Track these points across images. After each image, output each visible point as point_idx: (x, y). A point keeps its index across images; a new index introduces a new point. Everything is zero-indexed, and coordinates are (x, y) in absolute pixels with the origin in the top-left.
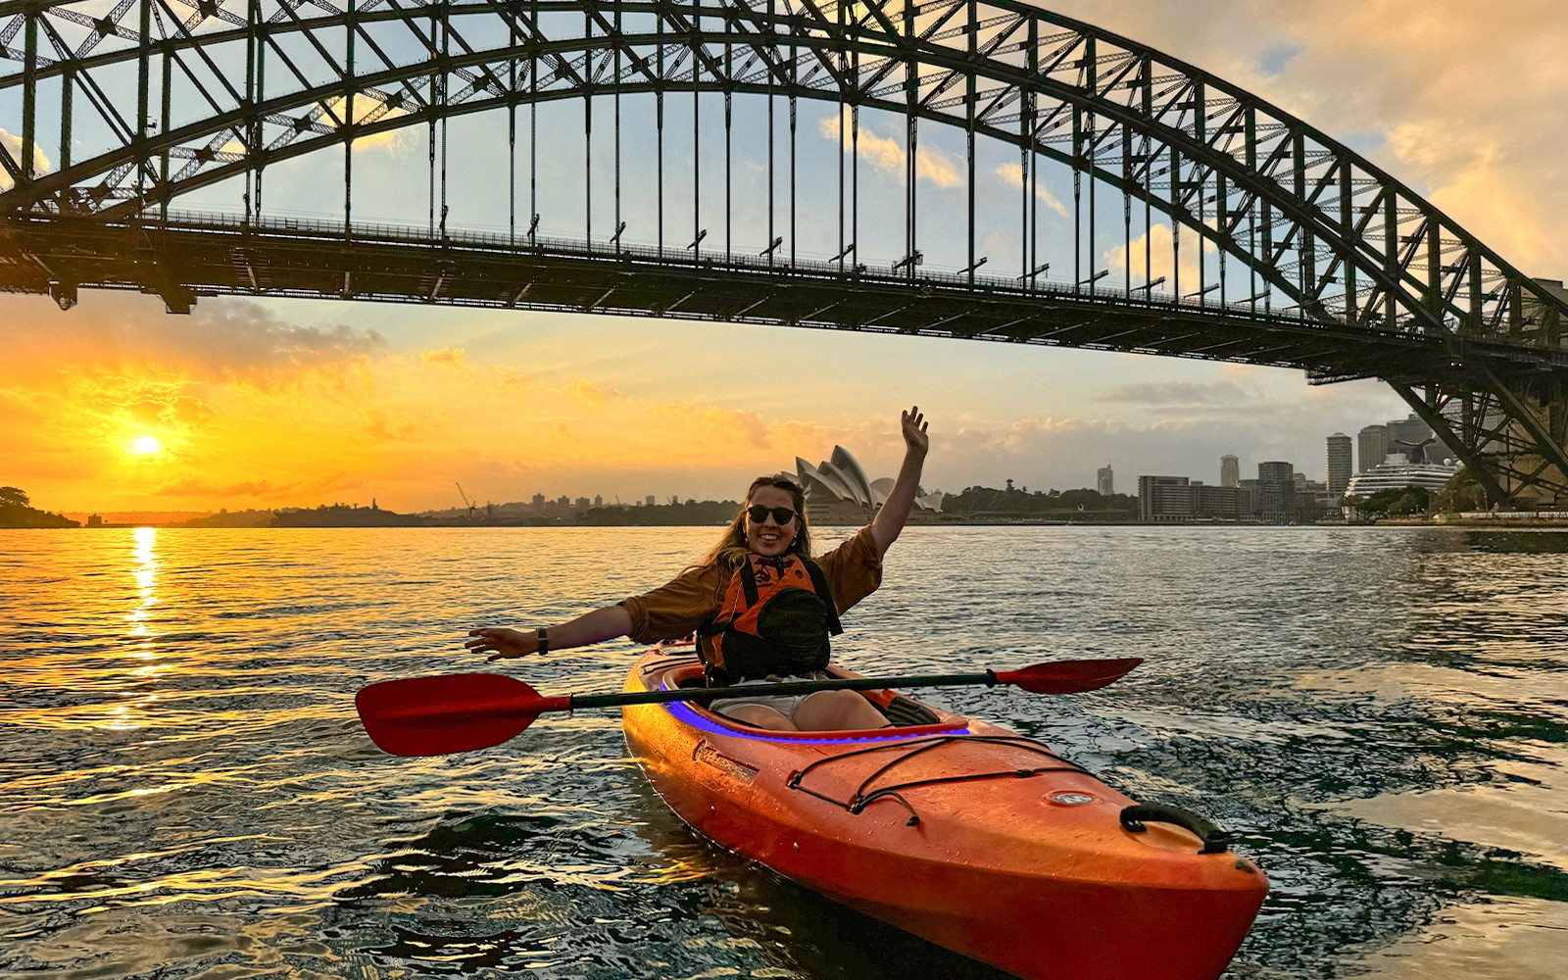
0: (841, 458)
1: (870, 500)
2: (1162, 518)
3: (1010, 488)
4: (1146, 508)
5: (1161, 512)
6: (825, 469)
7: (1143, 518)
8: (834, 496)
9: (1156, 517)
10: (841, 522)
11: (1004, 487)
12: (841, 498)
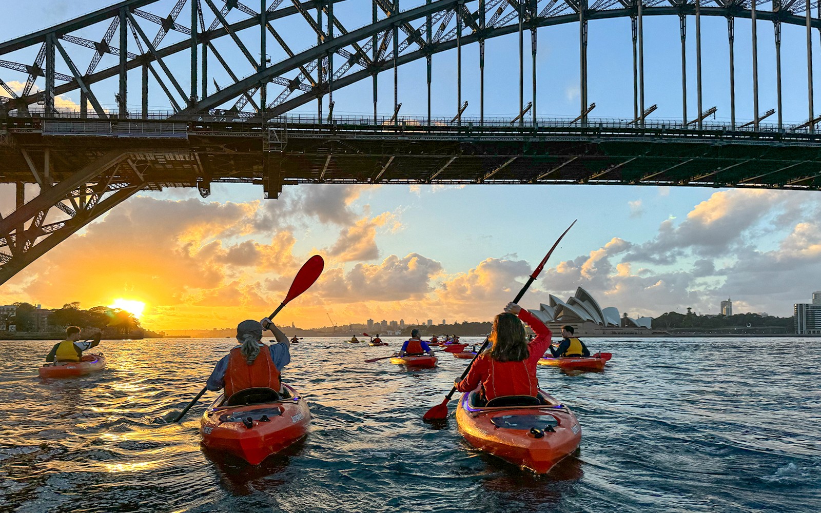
0: (583, 295)
1: (603, 321)
2: (814, 332)
3: (690, 313)
4: (802, 325)
5: (813, 327)
6: (572, 302)
7: (799, 332)
8: (580, 318)
9: (810, 331)
10: (586, 335)
11: (685, 313)
12: (585, 320)
